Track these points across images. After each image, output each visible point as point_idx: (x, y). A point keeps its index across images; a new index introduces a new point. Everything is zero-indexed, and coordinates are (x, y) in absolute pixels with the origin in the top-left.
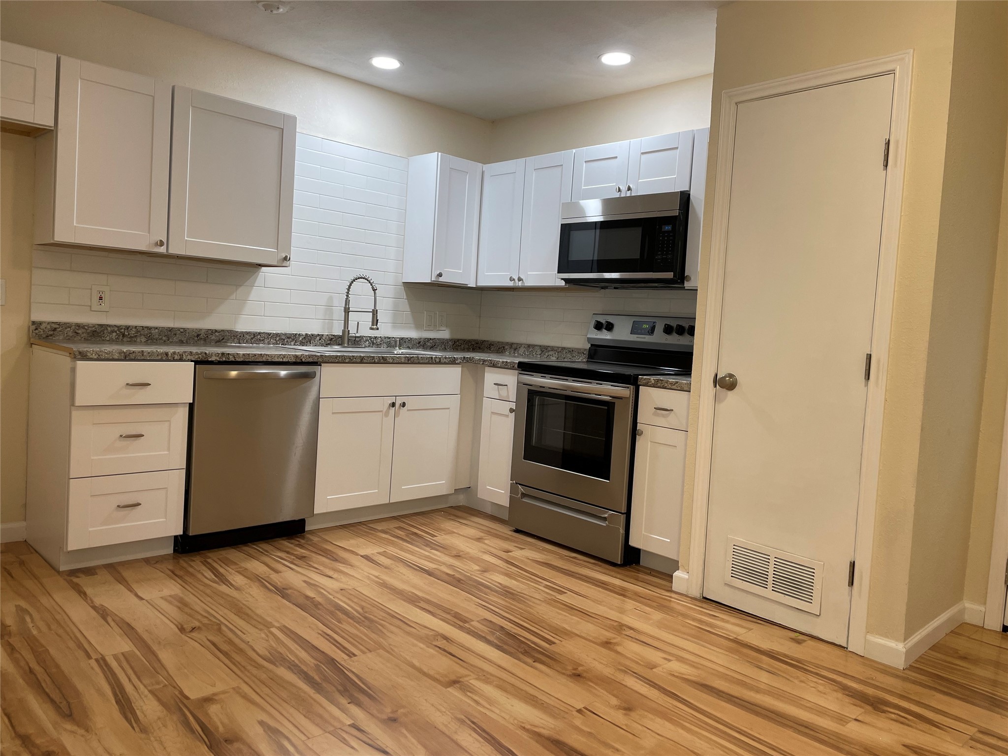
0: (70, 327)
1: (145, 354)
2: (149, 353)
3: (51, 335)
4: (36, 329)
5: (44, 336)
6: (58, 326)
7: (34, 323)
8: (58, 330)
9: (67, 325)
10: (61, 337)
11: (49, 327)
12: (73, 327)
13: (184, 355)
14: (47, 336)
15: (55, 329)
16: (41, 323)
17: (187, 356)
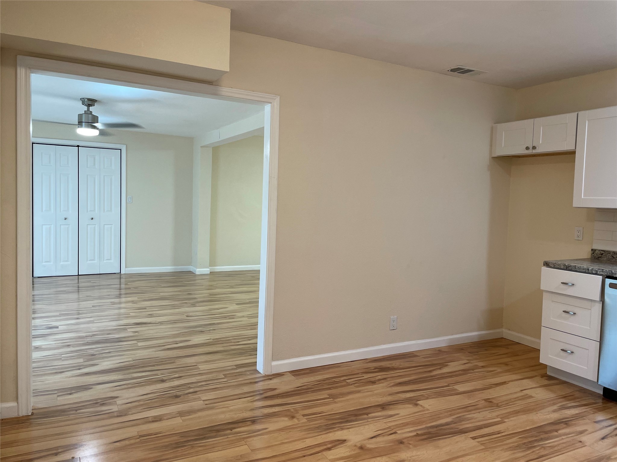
0: (610, 253)
1: (576, 268)
2: (578, 267)
3: (600, 257)
4: (593, 253)
5: (597, 257)
6: (604, 252)
7: (592, 249)
8: (604, 254)
9: (609, 252)
10: (605, 259)
11: (599, 252)
12: (611, 253)
13: (598, 272)
14: (598, 258)
15: (602, 254)
16: (595, 250)
17: (600, 272)
